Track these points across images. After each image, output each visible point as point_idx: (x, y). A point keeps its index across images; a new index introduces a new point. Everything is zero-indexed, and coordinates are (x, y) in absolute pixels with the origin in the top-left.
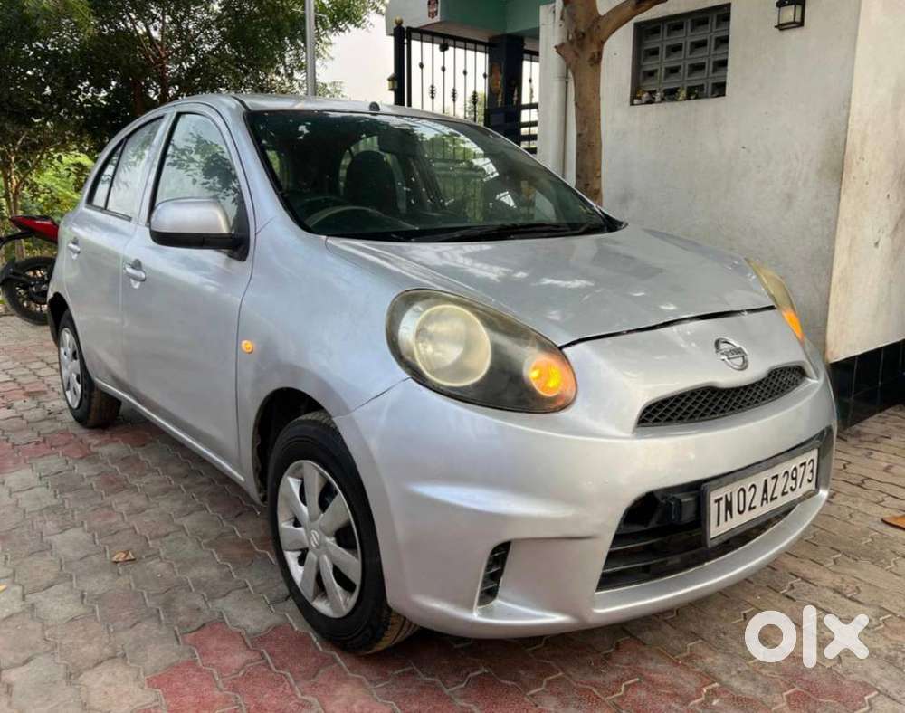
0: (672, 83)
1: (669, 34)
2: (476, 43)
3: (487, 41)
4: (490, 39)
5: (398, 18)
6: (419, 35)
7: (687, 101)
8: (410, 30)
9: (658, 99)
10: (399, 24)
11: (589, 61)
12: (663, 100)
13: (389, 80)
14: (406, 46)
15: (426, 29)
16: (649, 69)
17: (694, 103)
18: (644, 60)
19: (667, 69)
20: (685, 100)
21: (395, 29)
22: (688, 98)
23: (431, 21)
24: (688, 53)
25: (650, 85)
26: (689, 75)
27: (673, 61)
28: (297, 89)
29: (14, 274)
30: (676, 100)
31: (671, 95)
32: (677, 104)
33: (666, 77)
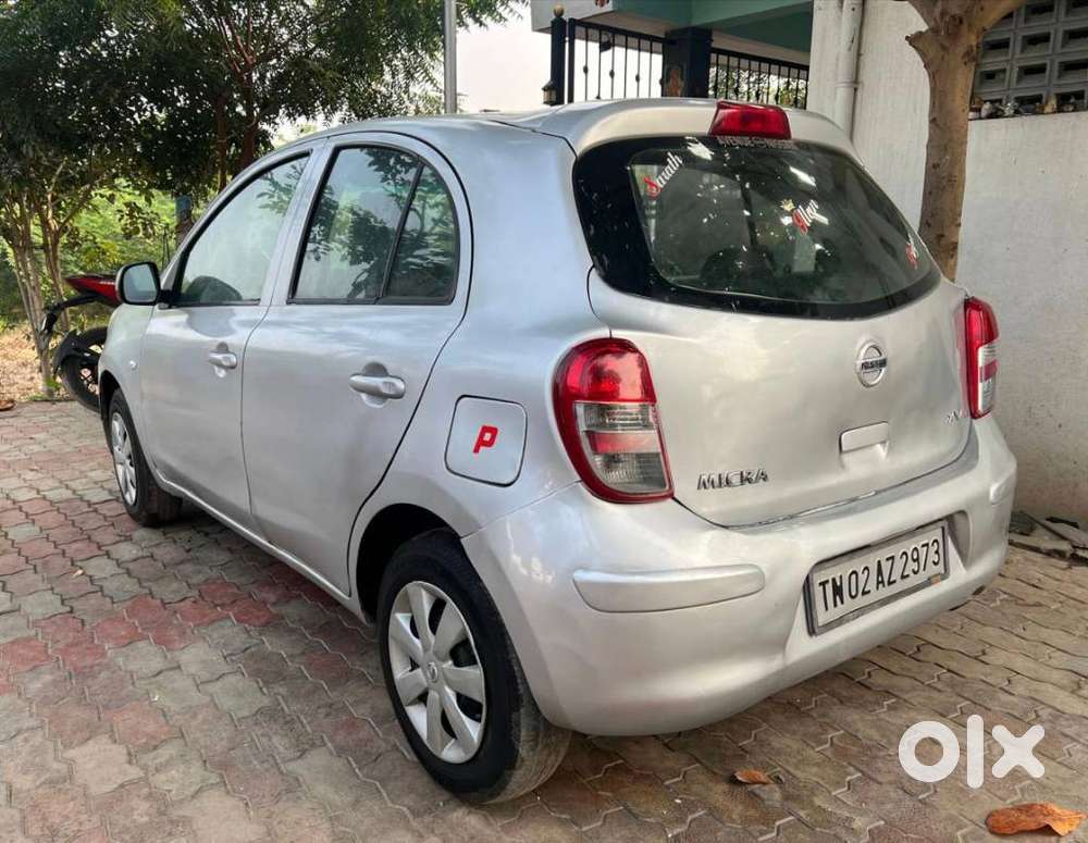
0: (1031, 87)
1: (1026, 20)
2: (652, 39)
3: (662, 36)
4: (666, 34)
5: (558, 7)
6: (583, 30)
7: (1057, 115)
8: (574, 23)
9: (1008, 110)
10: (559, 14)
11: (963, 57)
12: (1017, 113)
13: (544, 89)
14: (567, 45)
15: (593, 21)
16: (990, 68)
17: (1069, 119)
18: (983, 57)
19: (1020, 68)
20: (1055, 112)
21: (553, 22)
22: (1059, 110)
23: (598, 10)
24: (1059, 45)
25: (993, 91)
26: (1059, 77)
27: (1034, 56)
28: (407, 103)
29: (76, 349)
30: (1042, 113)
31: (1030, 105)
32: (1041, 118)
33: (1019, 79)
